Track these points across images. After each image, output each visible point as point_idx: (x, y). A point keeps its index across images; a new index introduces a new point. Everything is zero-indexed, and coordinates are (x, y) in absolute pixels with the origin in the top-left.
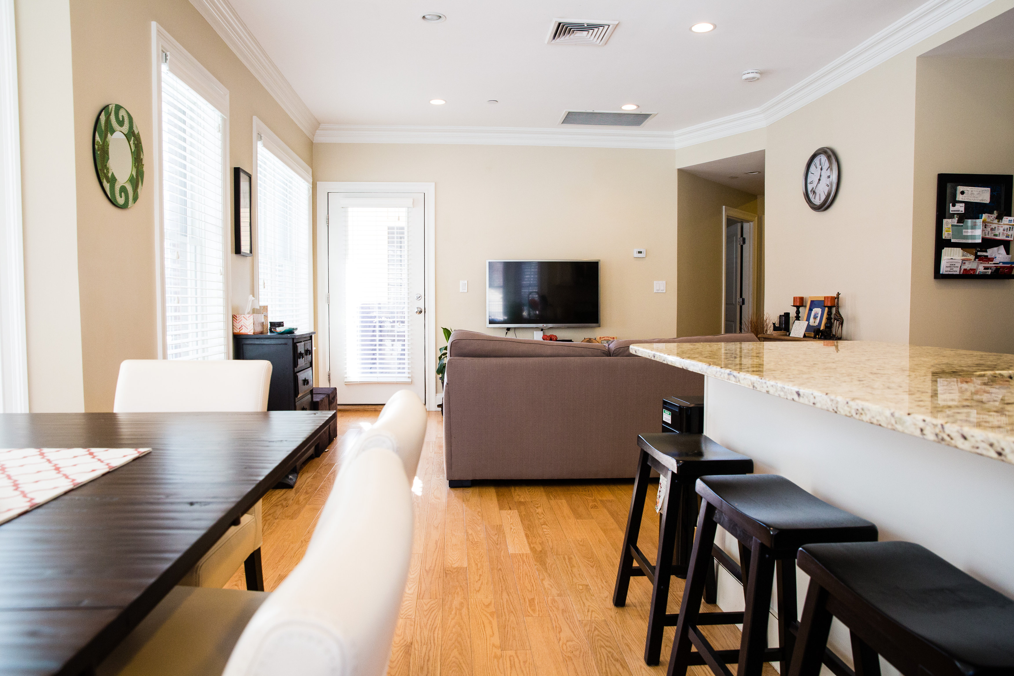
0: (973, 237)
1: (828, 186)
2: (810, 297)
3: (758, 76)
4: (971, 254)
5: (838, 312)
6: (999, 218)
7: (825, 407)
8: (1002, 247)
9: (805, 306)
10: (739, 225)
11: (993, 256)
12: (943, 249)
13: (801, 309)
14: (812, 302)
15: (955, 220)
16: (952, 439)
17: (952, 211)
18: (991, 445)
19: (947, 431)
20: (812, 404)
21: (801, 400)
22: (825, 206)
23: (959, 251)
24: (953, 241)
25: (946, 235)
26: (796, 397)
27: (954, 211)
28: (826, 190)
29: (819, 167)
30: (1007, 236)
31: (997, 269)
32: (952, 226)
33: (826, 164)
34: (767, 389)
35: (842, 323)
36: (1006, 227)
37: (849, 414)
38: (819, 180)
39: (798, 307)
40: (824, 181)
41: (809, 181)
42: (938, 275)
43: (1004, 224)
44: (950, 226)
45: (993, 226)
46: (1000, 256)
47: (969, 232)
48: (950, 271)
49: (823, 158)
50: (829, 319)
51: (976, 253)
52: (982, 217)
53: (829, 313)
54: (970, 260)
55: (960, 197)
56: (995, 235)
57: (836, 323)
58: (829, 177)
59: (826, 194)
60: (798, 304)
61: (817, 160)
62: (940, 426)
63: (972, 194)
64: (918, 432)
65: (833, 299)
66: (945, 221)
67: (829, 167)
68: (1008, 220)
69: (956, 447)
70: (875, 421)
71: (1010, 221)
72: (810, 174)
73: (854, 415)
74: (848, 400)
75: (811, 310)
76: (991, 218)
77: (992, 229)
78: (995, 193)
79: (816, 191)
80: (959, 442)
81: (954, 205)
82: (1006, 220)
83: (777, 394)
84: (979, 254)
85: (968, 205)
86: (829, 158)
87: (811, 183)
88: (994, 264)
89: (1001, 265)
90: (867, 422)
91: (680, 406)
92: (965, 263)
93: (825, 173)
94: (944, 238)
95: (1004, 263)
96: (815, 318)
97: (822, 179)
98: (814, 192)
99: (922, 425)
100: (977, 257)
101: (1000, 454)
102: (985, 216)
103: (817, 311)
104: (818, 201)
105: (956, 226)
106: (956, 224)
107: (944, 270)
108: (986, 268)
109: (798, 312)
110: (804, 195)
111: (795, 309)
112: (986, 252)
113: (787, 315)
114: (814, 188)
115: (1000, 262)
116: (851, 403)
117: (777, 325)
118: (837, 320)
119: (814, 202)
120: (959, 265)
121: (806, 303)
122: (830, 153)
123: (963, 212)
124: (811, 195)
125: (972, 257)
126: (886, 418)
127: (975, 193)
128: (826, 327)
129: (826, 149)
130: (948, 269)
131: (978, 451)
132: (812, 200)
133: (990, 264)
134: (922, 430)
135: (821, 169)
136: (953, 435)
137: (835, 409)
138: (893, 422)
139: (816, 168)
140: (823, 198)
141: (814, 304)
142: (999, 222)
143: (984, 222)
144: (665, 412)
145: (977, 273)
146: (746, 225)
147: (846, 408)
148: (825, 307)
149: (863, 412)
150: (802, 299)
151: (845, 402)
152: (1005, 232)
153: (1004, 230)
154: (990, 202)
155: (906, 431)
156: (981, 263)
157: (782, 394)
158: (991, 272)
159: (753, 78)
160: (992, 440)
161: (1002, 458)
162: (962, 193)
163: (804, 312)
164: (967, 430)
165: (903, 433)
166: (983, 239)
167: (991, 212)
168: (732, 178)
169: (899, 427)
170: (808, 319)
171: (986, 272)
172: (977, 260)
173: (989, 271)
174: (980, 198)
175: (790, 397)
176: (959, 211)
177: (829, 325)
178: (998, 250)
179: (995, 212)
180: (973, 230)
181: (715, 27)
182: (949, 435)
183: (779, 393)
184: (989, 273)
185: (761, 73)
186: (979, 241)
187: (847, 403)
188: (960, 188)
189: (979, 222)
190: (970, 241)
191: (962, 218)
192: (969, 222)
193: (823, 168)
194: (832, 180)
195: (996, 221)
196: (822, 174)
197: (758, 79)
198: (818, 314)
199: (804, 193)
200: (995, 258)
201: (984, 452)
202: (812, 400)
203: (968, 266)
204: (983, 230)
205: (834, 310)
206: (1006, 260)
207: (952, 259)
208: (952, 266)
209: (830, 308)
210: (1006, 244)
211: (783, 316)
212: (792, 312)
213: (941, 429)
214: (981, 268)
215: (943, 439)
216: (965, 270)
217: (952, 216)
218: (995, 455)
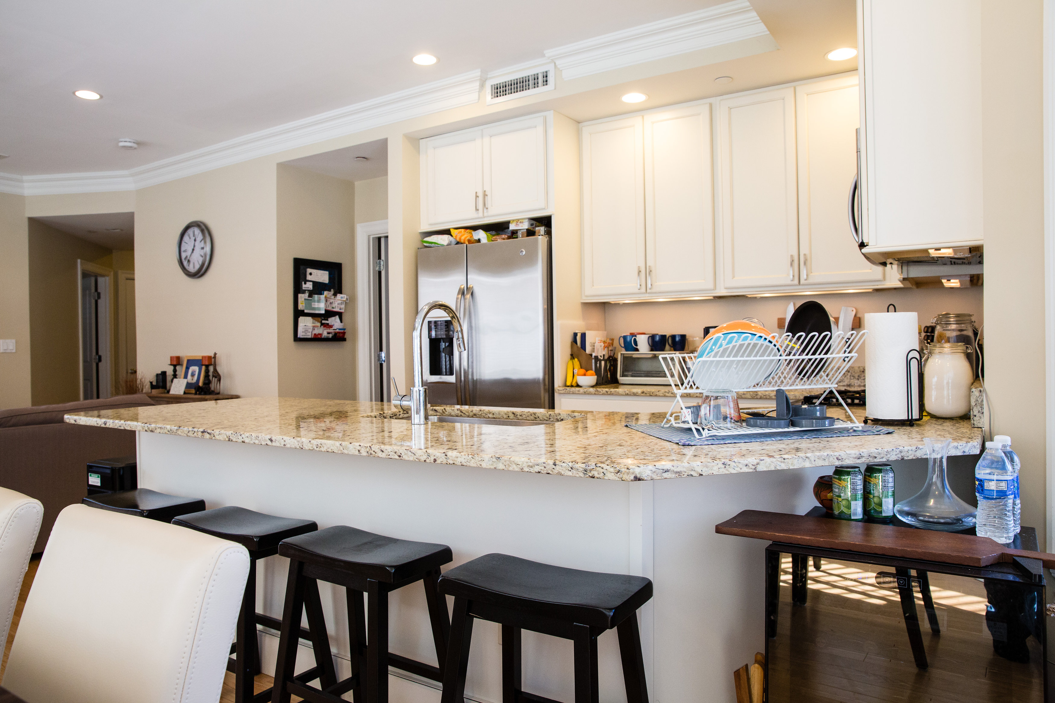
0: (319, 309)
1: (202, 256)
2: (187, 357)
3: (135, 145)
4: (318, 321)
5: (215, 370)
6: (335, 295)
7: (294, 446)
8: (337, 317)
9: (182, 365)
10: (93, 280)
11: (332, 324)
12: (299, 317)
13: (178, 368)
14: (188, 361)
15: (307, 294)
16: (376, 453)
17: (304, 288)
18: (395, 453)
19: (373, 449)
20: (282, 446)
21: (274, 444)
22: (199, 274)
23: (309, 319)
24: (306, 311)
25: (301, 307)
26: (269, 443)
27: (306, 288)
28: (201, 260)
29: (193, 238)
30: (340, 309)
31: (336, 334)
32: (305, 299)
33: (199, 236)
34: (243, 440)
35: (219, 380)
36: (340, 302)
37: (311, 449)
38: (193, 250)
39: (175, 366)
40: (198, 252)
41: (183, 249)
42: (297, 339)
43: (338, 300)
44: (303, 300)
45: (331, 301)
46: (337, 324)
47: (316, 305)
48: (304, 335)
49: (197, 231)
50: (207, 376)
51: (321, 321)
52: (324, 293)
53: (207, 371)
54: (317, 326)
55: (309, 277)
56: (333, 308)
57: (214, 381)
58: (203, 248)
59: (200, 263)
60: (175, 363)
61: (190, 231)
62: (369, 447)
63: (317, 275)
64: (357, 453)
65: (210, 358)
66: (300, 295)
67: (203, 239)
68: (340, 297)
69: (378, 457)
70: (330, 450)
71: (342, 297)
72: (183, 244)
73: (315, 448)
74: (310, 440)
75: (187, 368)
76: (330, 295)
77: (331, 303)
78: (332, 276)
79: (191, 260)
80: (380, 454)
81: (305, 283)
82: (339, 296)
83: (252, 442)
84: (323, 322)
85: (315, 284)
86: (202, 231)
87: (185, 251)
88: (334, 330)
89: (338, 331)
90: (325, 451)
91: (112, 467)
92: (314, 329)
93: (199, 245)
94: (299, 309)
95: (340, 329)
96: (193, 375)
97: (196, 249)
98: (189, 261)
99: (359, 448)
100: (322, 324)
101: (400, 456)
102: (326, 293)
103: (195, 369)
104: (192, 269)
105: (307, 300)
106: (307, 298)
107: (300, 334)
108: (329, 333)
109: (175, 371)
110: (178, 261)
111: (172, 368)
112: (327, 320)
113: (164, 374)
114: (188, 257)
115: (337, 329)
116: (312, 441)
117: (154, 383)
118: (216, 377)
119: (188, 270)
120: (311, 330)
121: (183, 361)
122: (203, 227)
123: (312, 289)
124: (185, 263)
125: (319, 324)
126: (337, 447)
127: (319, 275)
128: (204, 383)
129: (199, 223)
130: (304, 334)
131: (390, 457)
132: (187, 267)
133: (331, 330)
134: (359, 451)
135: (195, 240)
136: (376, 451)
137: (301, 447)
138: (341, 448)
139: (190, 238)
140: (197, 267)
141: (191, 362)
142: (335, 298)
143: (326, 297)
144: (92, 475)
145: (323, 337)
146: (100, 280)
147: (309, 445)
148: (203, 365)
149: (321, 446)
150: (178, 358)
151: (309, 442)
152: (339, 306)
153: (338, 304)
154: (329, 283)
155: (350, 453)
156: (325, 329)
157: (257, 442)
158: (332, 336)
159: (131, 147)
160: (396, 450)
161: (401, 458)
162: (311, 274)
163: (181, 370)
164: (383, 447)
165: (348, 454)
166: (326, 311)
167: (329, 290)
168: (90, 232)
169: (346, 452)
170: (186, 377)
171: (328, 336)
172: (322, 326)
173: (330, 336)
174: (322, 279)
175: (263, 443)
176: (308, 288)
177: (207, 382)
178: (335, 319)
179: (332, 290)
180: (319, 304)
181: (101, 97)
182: (374, 451)
183: (254, 441)
184: (331, 337)
185: (138, 143)
186: (323, 312)
187: (310, 442)
188: (309, 270)
189: (322, 297)
190: (317, 312)
191: (311, 293)
192: (316, 296)
193: (197, 239)
194: (206, 250)
195: (333, 297)
196: (196, 244)
197: (135, 148)
198: (195, 372)
199: (178, 260)
200: (334, 325)
201: (392, 457)
202: (283, 443)
203: (317, 331)
204: (325, 304)
205: (211, 369)
206: (341, 327)
207: (305, 326)
208: (306, 331)
209: (207, 366)
210: (340, 315)
211: (160, 374)
212: (170, 371)
213: (370, 449)
214: (325, 333)
215: (371, 454)
216: (315, 334)
217: (304, 292)
218: (398, 457)
